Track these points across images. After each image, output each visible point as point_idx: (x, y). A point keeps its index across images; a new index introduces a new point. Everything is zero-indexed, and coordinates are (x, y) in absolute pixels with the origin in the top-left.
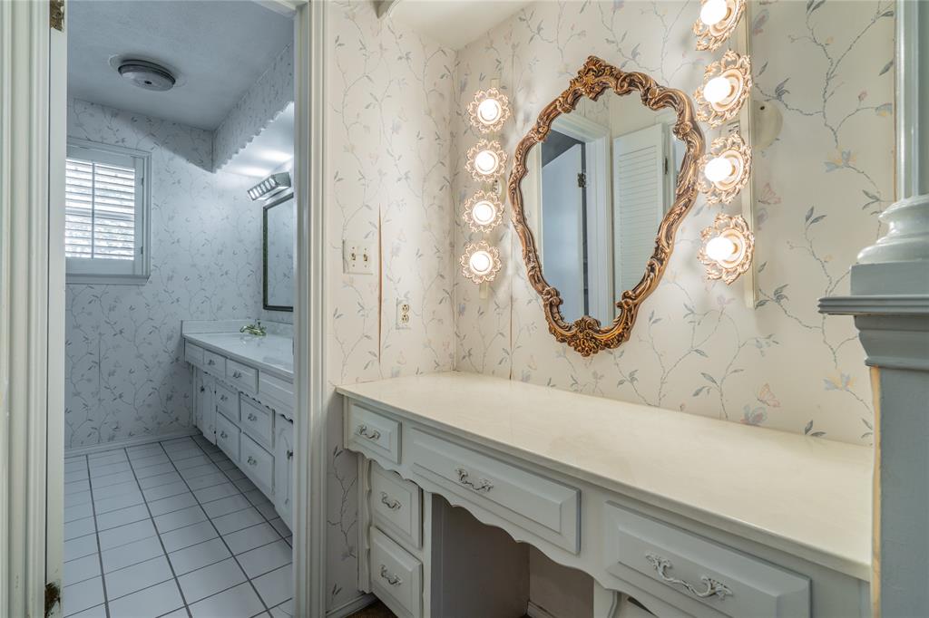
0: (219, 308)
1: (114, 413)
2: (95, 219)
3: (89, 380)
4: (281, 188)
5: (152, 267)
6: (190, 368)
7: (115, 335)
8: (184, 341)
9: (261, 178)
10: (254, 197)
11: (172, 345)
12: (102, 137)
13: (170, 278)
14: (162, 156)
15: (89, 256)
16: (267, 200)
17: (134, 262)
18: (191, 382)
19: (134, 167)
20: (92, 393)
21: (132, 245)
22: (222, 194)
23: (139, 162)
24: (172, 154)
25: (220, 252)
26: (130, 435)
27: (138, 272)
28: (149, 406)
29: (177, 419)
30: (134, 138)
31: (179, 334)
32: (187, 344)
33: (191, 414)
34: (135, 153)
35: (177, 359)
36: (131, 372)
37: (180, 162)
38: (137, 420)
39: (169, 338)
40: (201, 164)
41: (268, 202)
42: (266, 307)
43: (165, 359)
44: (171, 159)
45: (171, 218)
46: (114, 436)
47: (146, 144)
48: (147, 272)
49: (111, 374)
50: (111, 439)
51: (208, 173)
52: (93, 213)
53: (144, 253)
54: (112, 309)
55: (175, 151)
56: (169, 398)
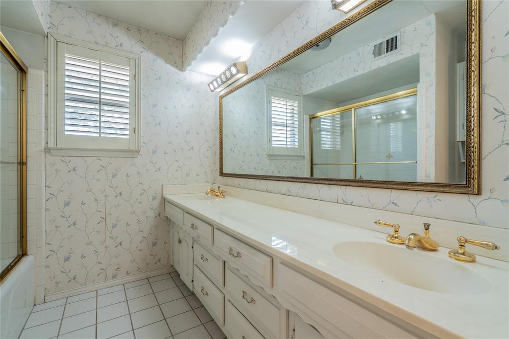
0: (188, 175)
1: (116, 257)
2: (102, 106)
3: (99, 232)
4: (240, 75)
5: (142, 144)
6: (168, 221)
7: (116, 196)
8: (164, 201)
9: (215, 76)
10: (213, 89)
11: (156, 204)
12: (106, 42)
13: (154, 152)
14: (148, 58)
15: (97, 135)
16: (222, 91)
17: (129, 139)
18: (169, 232)
19: (129, 65)
20: (100, 242)
21: (128, 127)
22: (189, 88)
23: (132, 61)
24: (155, 57)
25: (188, 132)
26: (128, 273)
27: (132, 148)
28: (141, 250)
29: (159, 260)
30: (129, 44)
31: (161, 195)
32: (166, 203)
33: (169, 256)
34: (130, 55)
35: (159, 215)
36: (128, 225)
37: (160, 63)
38: (132, 262)
39: (154, 198)
40: (175, 65)
41: (222, 93)
42: (222, 174)
43: (151, 214)
44: (154, 60)
45: (155, 106)
46: (116, 275)
47: (137, 48)
48: (138, 148)
49: (114, 226)
50: (114, 277)
51: (180, 72)
52: (100, 101)
53: (136, 132)
54: (114, 176)
55: (157, 54)
56: (154, 244)
